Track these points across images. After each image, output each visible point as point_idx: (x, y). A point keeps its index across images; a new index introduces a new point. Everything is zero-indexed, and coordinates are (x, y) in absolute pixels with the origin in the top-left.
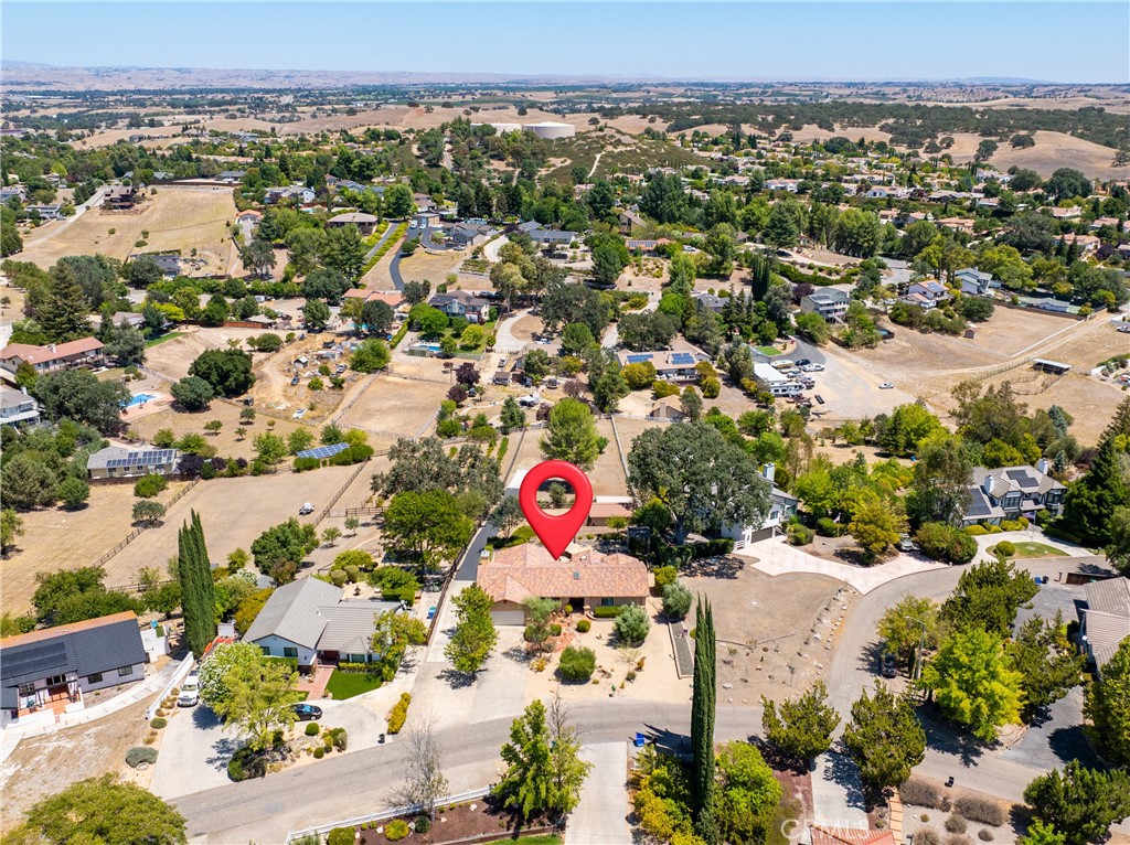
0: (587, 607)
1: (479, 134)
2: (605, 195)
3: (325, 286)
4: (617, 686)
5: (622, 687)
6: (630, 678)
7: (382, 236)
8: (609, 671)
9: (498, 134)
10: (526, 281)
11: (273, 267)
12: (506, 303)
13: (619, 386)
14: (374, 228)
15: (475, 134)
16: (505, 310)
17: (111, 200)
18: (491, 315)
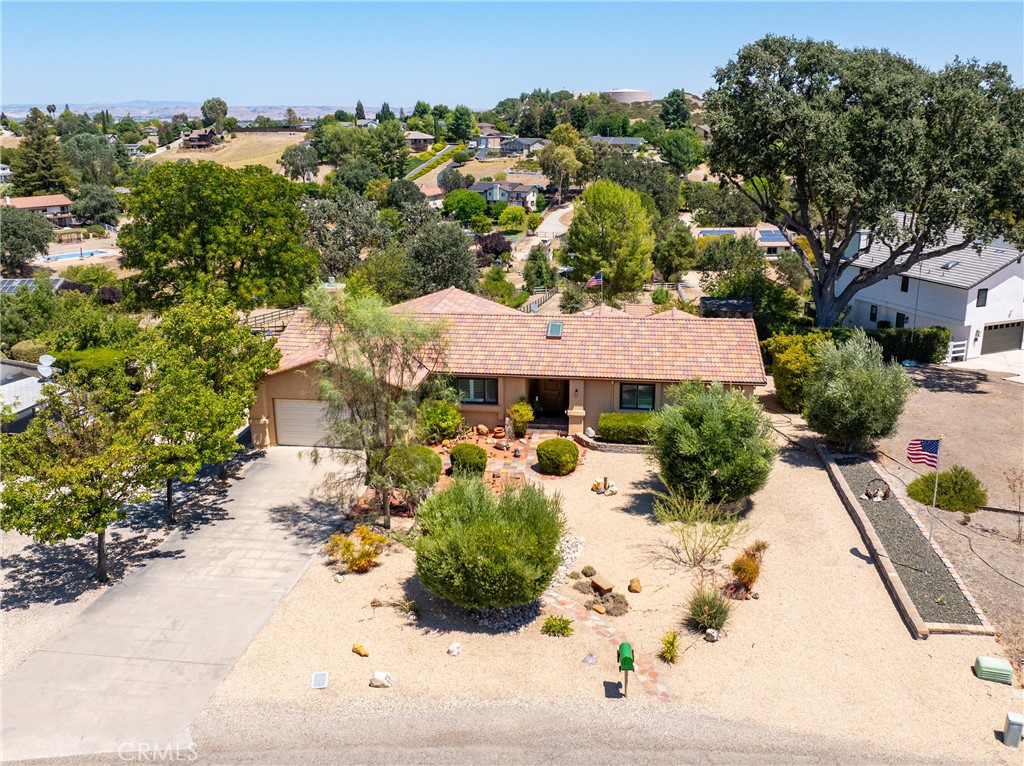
0: (576, 411)
1: (557, 100)
2: (678, 106)
3: (356, 178)
4: (646, 646)
5: (667, 657)
6: (704, 620)
7: (438, 154)
8: (620, 589)
9: (575, 98)
10: (580, 164)
11: (315, 175)
12: (558, 196)
13: (689, 249)
14: (430, 147)
15: (552, 100)
16: (557, 202)
17: (190, 140)
18: (538, 204)
